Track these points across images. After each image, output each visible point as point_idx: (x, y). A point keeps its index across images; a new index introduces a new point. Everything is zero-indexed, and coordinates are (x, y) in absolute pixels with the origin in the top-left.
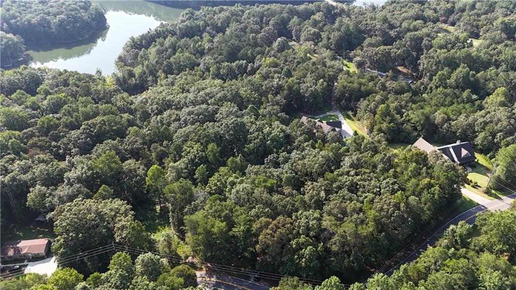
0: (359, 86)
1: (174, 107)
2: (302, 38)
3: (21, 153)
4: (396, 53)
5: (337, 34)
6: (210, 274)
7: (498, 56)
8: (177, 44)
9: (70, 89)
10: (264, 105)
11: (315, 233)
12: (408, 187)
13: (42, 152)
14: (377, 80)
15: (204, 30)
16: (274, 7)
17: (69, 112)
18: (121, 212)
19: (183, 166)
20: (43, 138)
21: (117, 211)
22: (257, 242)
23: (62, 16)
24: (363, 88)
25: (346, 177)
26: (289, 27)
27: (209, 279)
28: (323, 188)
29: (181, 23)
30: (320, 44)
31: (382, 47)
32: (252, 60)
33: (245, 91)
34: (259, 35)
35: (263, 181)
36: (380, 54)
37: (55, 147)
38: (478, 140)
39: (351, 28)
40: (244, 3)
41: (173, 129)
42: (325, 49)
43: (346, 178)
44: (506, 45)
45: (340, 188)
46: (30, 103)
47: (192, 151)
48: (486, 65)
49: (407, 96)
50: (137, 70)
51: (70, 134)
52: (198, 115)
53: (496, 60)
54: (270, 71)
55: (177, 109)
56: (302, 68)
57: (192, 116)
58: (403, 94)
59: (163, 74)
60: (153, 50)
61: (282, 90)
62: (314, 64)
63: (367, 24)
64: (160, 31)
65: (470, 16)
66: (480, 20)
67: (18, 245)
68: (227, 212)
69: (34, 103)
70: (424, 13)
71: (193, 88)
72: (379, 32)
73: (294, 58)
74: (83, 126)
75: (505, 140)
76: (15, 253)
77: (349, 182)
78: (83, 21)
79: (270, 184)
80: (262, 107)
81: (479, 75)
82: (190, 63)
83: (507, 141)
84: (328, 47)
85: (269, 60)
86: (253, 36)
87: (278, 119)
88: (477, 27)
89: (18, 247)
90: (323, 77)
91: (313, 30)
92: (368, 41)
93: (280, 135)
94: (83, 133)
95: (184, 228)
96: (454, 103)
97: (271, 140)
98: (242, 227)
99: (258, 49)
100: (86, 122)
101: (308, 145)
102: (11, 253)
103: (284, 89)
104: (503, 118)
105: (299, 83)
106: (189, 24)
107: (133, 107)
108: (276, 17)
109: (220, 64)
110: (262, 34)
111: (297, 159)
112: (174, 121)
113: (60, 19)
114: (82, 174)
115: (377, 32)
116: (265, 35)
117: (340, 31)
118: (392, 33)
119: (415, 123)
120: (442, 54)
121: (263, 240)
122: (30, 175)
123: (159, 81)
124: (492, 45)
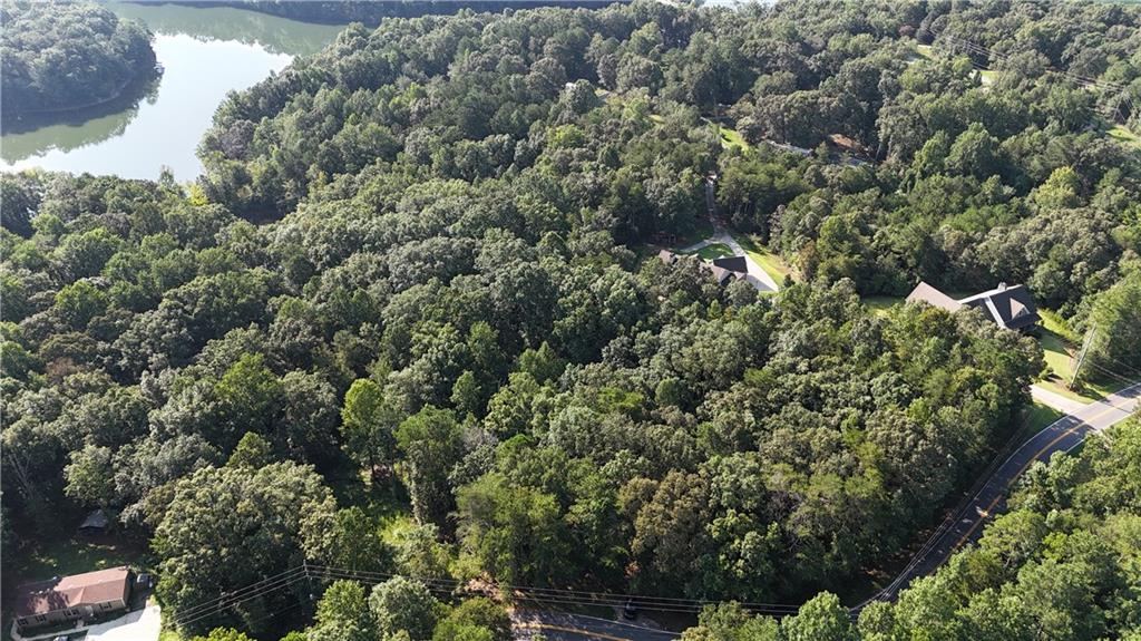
0: (770, 180)
1: (366, 246)
2: (621, 81)
3: (31, 372)
4: (829, 104)
5: (697, 68)
6: (526, 613)
7: (1039, 104)
8: (346, 104)
9: (111, 218)
10: (575, 231)
11: (756, 501)
12: (928, 389)
13: (79, 367)
14: (802, 164)
15: (399, 71)
16: (548, 14)
17: (125, 270)
18: (308, 491)
19: (420, 376)
20: (73, 335)
21: (300, 489)
22: (632, 533)
23: (54, 50)
24: (778, 183)
25: (792, 375)
26: (589, 58)
27: (524, 625)
28: (747, 403)
29: (341, 56)
30: (663, 92)
31: (799, 94)
32: (521, 133)
33: (529, 202)
34: (528, 78)
35: (615, 398)
36: (797, 108)
37: (105, 353)
38: (1037, 281)
39: (724, 55)
40: (478, 8)
41: (376, 295)
42: (676, 103)
43: (794, 379)
44: (1051, 80)
45: (781, 402)
46: (24, 255)
47: (435, 341)
48: (1017, 124)
49: (870, 194)
50: (256, 168)
51: (138, 320)
52: (430, 259)
53: (1036, 111)
54: (570, 154)
55: (374, 249)
56: (638, 146)
57: (417, 264)
58: (863, 192)
59: (321, 173)
60: (287, 121)
61: (607, 196)
62: (663, 135)
63: (756, 45)
64: (297, 76)
65: (964, 21)
66: (985, 30)
67: (56, 589)
68: (553, 471)
69: (33, 254)
70: (868, 18)
71: (404, 200)
72: (785, 61)
73: (617, 125)
74: (165, 302)
75: (1093, 277)
76: (52, 608)
77: (801, 387)
78: (105, 58)
79: (633, 403)
80: (570, 235)
81: (1005, 144)
82: (382, 146)
83: (1096, 278)
84: (680, 98)
85: (563, 132)
86: (516, 80)
87: (615, 258)
88: (982, 42)
89: (58, 593)
90: (689, 163)
91: (645, 62)
92: (763, 81)
93: (628, 294)
94: (169, 318)
95: (456, 515)
96: (968, 207)
97: (611, 305)
98: (593, 503)
99: (533, 107)
100: (171, 292)
101: (691, 313)
102: (42, 607)
103: (610, 194)
104: (1083, 231)
105: (641, 179)
106: (362, 59)
107: (269, 250)
108: (557, 36)
109: (452, 145)
110: (532, 74)
111: (677, 344)
112: (374, 277)
113: (50, 56)
114: (193, 412)
115: (779, 62)
116: (540, 76)
117: (700, 61)
118: (812, 63)
119: (902, 251)
120: (926, 103)
121: (648, 527)
122: (65, 422)
123: (312, 189)
124: (1020, 80)
